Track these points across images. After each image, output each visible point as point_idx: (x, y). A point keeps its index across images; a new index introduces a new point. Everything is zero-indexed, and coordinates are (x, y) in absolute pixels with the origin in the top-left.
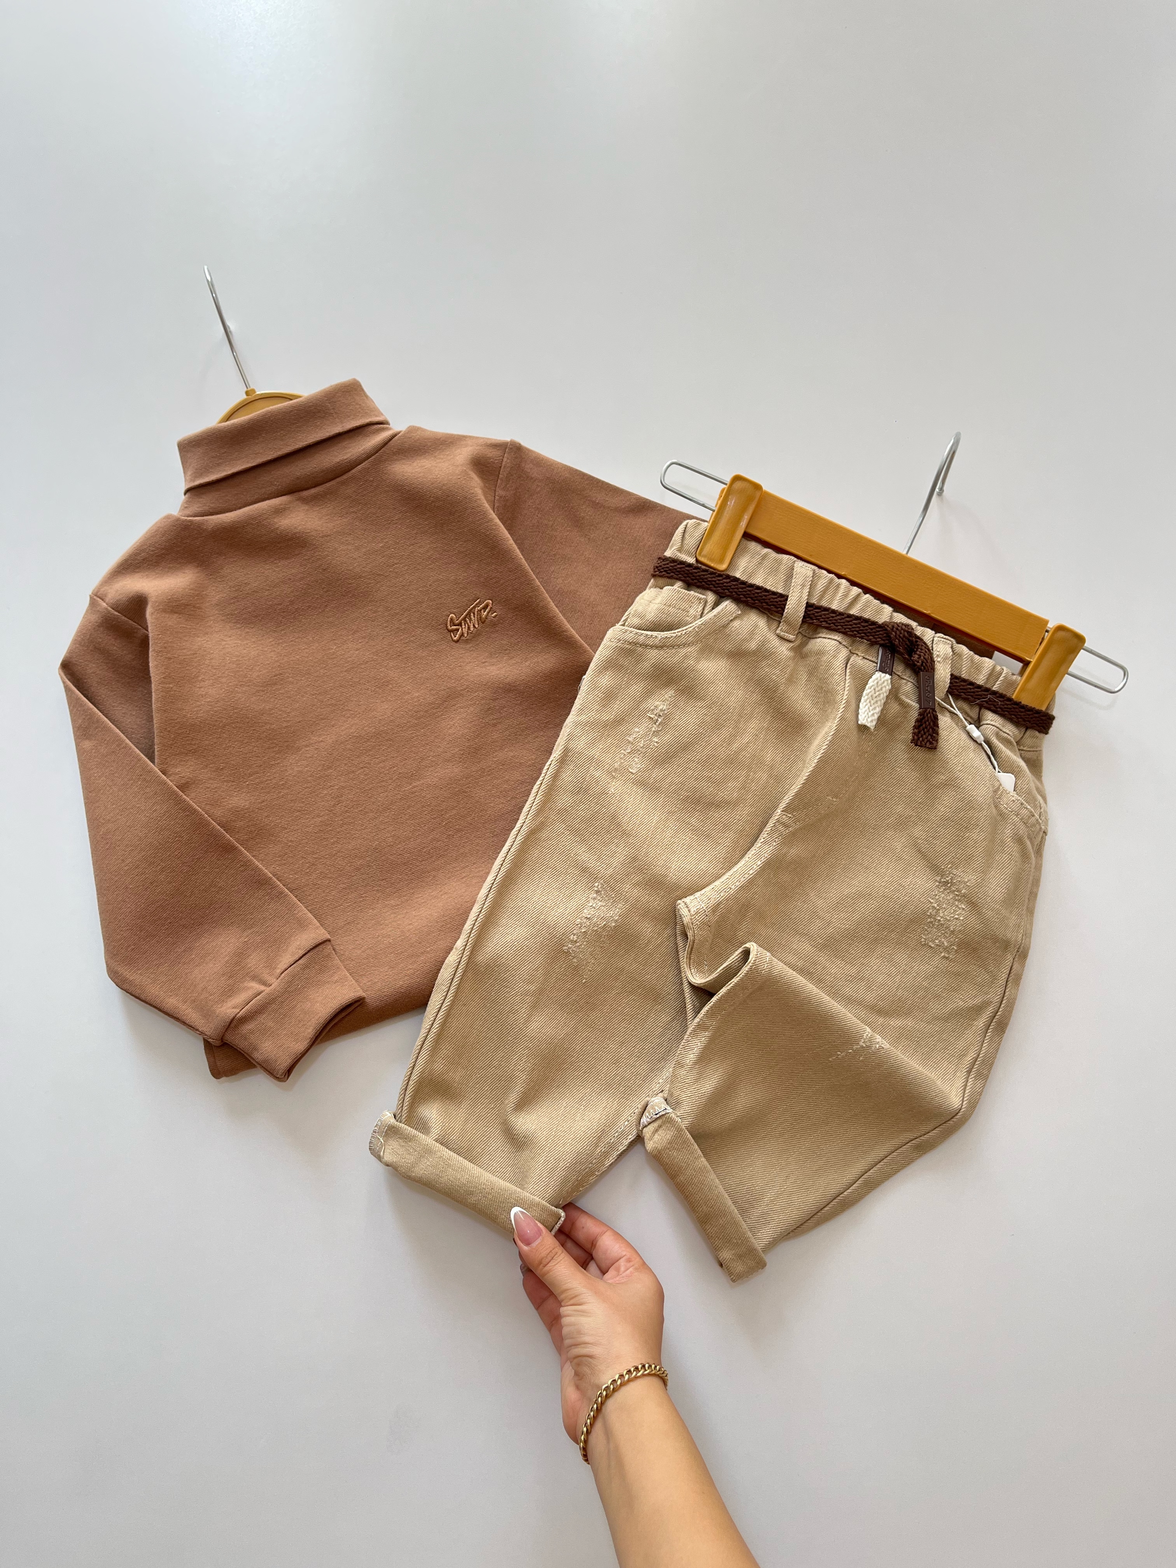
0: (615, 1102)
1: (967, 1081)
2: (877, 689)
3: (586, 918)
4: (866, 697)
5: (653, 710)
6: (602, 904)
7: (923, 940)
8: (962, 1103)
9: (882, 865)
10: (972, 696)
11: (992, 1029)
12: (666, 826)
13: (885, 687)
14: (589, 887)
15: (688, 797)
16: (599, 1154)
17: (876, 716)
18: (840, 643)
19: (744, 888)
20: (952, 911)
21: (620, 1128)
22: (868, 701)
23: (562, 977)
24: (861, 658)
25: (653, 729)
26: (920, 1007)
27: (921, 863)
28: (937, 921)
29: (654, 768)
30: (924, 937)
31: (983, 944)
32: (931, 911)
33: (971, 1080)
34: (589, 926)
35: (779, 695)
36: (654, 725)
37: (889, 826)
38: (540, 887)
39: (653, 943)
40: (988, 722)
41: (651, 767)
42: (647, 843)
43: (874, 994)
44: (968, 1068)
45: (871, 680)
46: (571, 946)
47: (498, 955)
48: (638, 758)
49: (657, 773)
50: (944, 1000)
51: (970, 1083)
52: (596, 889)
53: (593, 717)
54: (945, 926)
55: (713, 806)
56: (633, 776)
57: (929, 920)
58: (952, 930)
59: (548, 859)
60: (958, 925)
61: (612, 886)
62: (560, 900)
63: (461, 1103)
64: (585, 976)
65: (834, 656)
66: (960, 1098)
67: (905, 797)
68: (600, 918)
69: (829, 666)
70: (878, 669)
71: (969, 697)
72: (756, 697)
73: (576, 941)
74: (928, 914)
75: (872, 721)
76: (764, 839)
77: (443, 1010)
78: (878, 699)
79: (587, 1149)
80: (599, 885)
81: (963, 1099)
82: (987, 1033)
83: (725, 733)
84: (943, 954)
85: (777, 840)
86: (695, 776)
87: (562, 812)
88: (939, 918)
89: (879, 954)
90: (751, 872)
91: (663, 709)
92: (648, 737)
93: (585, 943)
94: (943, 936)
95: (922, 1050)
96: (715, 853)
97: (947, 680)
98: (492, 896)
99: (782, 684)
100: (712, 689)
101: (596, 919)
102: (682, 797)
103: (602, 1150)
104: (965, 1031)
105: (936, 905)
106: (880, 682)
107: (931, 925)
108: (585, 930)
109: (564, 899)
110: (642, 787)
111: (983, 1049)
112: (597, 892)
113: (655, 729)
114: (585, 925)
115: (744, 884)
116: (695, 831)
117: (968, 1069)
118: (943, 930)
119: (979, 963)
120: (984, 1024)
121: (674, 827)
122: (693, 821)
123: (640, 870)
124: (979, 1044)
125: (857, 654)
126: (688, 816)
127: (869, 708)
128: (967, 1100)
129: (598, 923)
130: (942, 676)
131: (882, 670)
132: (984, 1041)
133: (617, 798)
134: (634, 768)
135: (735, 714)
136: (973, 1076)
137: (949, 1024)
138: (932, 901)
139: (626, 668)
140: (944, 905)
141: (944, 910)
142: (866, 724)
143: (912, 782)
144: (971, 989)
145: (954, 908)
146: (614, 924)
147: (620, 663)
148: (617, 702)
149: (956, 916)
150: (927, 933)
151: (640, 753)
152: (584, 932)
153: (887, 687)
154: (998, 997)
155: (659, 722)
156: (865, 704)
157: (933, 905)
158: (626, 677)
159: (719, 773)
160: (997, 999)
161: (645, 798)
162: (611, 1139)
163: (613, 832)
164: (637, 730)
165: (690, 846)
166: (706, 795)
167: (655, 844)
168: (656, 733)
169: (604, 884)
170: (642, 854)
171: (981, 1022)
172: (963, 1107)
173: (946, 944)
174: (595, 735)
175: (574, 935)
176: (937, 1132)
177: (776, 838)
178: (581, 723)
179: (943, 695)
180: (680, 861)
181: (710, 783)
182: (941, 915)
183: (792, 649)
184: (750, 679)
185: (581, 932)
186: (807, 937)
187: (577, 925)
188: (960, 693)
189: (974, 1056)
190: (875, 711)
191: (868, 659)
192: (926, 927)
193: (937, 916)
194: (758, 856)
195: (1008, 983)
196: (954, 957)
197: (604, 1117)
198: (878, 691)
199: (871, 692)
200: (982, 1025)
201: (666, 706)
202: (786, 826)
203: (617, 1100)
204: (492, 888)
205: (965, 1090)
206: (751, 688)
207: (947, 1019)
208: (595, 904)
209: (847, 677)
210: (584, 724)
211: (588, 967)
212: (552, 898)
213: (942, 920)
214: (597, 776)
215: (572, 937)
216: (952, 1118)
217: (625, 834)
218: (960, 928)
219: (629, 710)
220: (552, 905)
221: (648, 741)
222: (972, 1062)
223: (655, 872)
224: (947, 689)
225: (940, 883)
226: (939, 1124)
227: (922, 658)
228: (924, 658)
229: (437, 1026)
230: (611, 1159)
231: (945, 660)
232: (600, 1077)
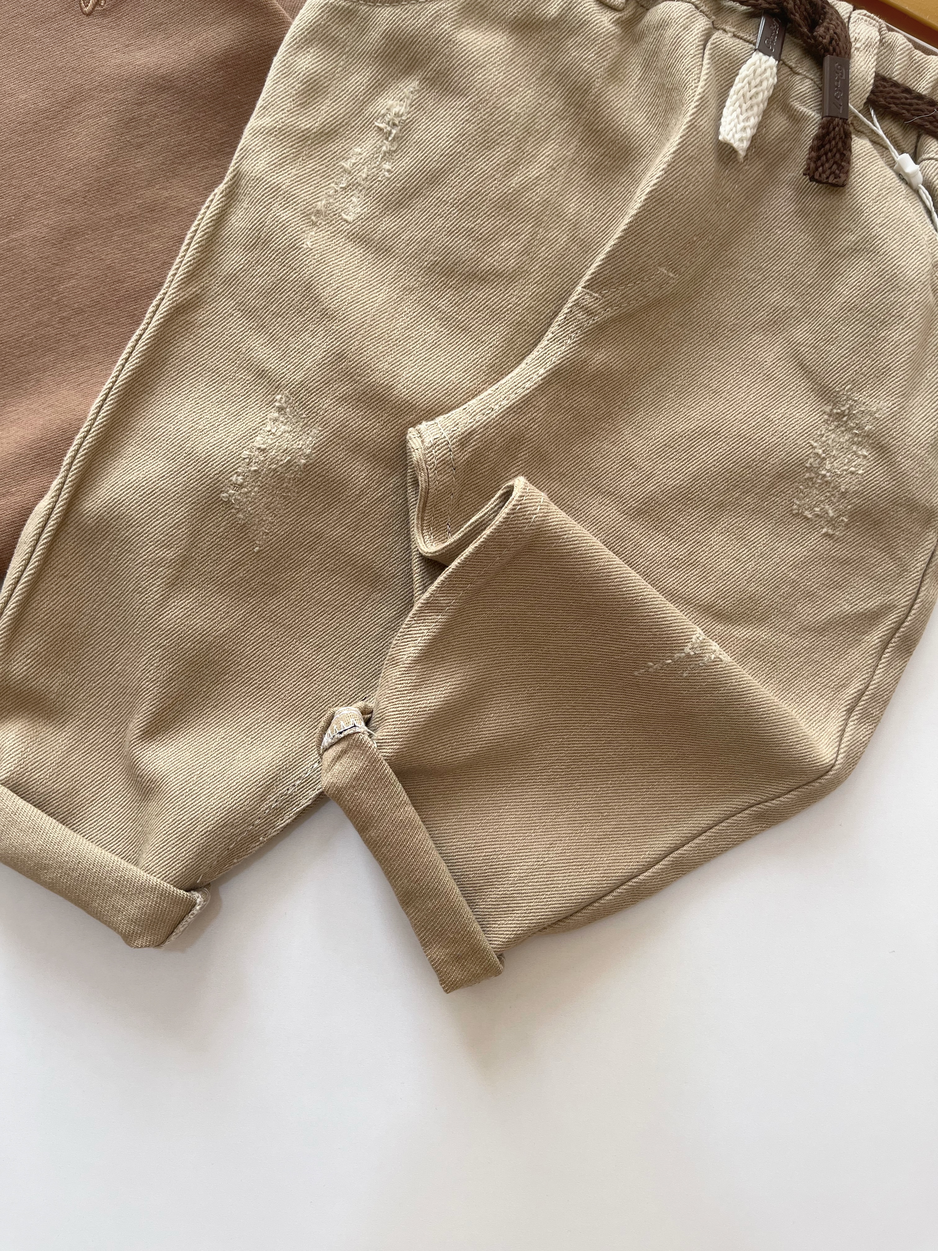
0: (303, 733)
1: (847, 725)
2: (753, 83)
3: (259, 449)
4: (735, 97)
5: (384, 116)
6: (287, 429)
7: (795, 507)
8: (837, 757)
9: (740, 387)
10: (908, 111)
11: (891, 647)
12: (399, 310)
13: (767, 79)
14: (267, 402)
15: (436, 264)
16: (267, 811)
17: (749, 133)
18: (697, 7)
19: (515, 410)
20: (846, 461)
21: (305, 772)
22: (737, 104)
23: (221, 542)
24: (730, 35)
25: (384, 148)
26: (782, 610)
27: (803, 385)
28: (820, 477)
29: (383, 214)
30: (798, 503)
31: (892, 513)
32: (811, 460)
33: (852, 723)
34: (263, 461)
35: (593, 97)
36: (385, 141)
37: (756, 326)
38: (191, 399)
39: (368, 495)
40: (932, 155)
41: (377, 213)
42: (362, 332)
43: (711, 589)
44: (849, 704)
45: (744, 67)
46: (233, 492)
47: (116, 500)
48: (359, 197)
49: (388, 224)
50: (820, 602)
51: (851, 728)
52: (277, 404)
53: (283, 120)
54: (832, 485)
55: (475, 280)
56: (348, 227)
57: (807, 475)
58: (843, 490)
59: (206, 357)
60: (854, 482)
61: (303, 399)
62: (220, 420)
64: (257, 542)
65: (685, 28)
66: (833, 749)
67: (786, 277)
68: (281, 451)
69: (677, 42)
70: (757, 47)
71: (904, 111)
72: (555, 104)
73: (241, 486)
74: (808, 465)
75: (741, 140)
76: (553, 333)
78: (755, 101)
79: (245, 803)
80: (281, 398)
81: (838, 750)
82: (883, 653)
83: (499, 155)
84: (825, 530)
85: (573, 335)
86: (448, 228)
87: (230, 280)
88: (823, 472)
89: (725, 527)
90: (527, 385)
91: (400, 113)
92: (375, 163)
93: (256, 489)
94: (827, 501)
95: (779, 676)
96: (475, 357)
97: (869, 79)
98: (109, 408)
99: (598, 78)
100: (480, 76)
101: (274, 451)
102: (426, 263)
103: (271, 805)
104: (849, 650)
105: (820, 452)
106: (759, 71)
107: (810, 484)
108: (256, 468)
109: (226, 420)
110: (363, 246)
111: (875, 678)
112: (280, 409)
113: (387, 147)
114: (257, 460)
115: (514, 403)
116: (445, 320)
117: (848, 707)
118: (828, 491)
119: (881, 545)
120: (880, 639)
121: (411, 313)
122: (443, 304)
123: (349, 375)
124: (869, 670)
125: (725, 31)
126: (435, 296)
127: (738, 117)
128: (845, 752)
129: (278, 458)
130: (861, 69)
131: (765, 50)
132: (877, 666)
133: (316, 257)
134: (351, 213)
135: (518, 126)
136: (855, 717)
137: (825, 638)
138: (815, 444)
139: (342, 44)
140: (834, 452)
141: (833, 460)
142: (732, 141)
143: (799, 251)
144: (865, 585)
145: (849, 456)
146: (303, 461)
147: (333, 34)
148: (326, 101)
149: (853, 469)
150: (803, 496)
151: (360, 188)
152: (255, 471)
153: (771, 80)
154: (908, 598)
155: (393, 135)
156: (731, 108)
157: (816, 451)
158: (343, 60)
159: (486, 223)
160: (904, 601)
161: (367, 263)
162: (288, 789)
163: (307, 312)
164: (358, 150)
165: (435, 345)
166: (464, 259)
167: (376, 335)
168: (389, 154)
169: (289, 396)
170: (352, 350)
171: (875, 637)
172: (837, 763)
173: (831, 514)
174: (285, 151)
175: (238, 476)
176: (793, 797)
177: (572, 332)
178: (263, 129)
179: (861, 102)
180: (416, 367)
181: (470, 241)
182: (828, 467)
183: (618, 22)
184: (546, 73)
185: (250, 471)
186: (614, 498)
187: (244, 459)
188: (890, 103)
189: (861, 687)
190: (747, 124)
191: (741, 38)
192: (801, 487)
193: (821, 469)
194: (542, 360)
195: (925, 578)
196: (842, 534)
197: (281, 755)
198: (756, 87)
199: (743, 87)
200: (876, 642)
201: (406, 108)
202: (590, 313)
203: (306, 731)
204: (110, 395)
205: (841, 737)
206: (548, 89)
207: (822, 629)
208: (276, 428)
209: (706, 61)
210: (267, 131)
211: (263, 528)
212: (208, 417)
213: (828, 474)
214: (284, 219)
215: (234, 478)
216: (818, 778)
217: (326, 315)
218: (857, 488)
219: (346, 117)
220: (207, 427)
221: (375, 169)
222: (855, 697)
223: (374, 380)
224: (868, 94)
225: (830, 416)
226: (797, 785)
227: (831, 31)
228: (835, 33)
229: (14, 605)
230: (287, 819)
231: (868, 46)
232: (282, 696)
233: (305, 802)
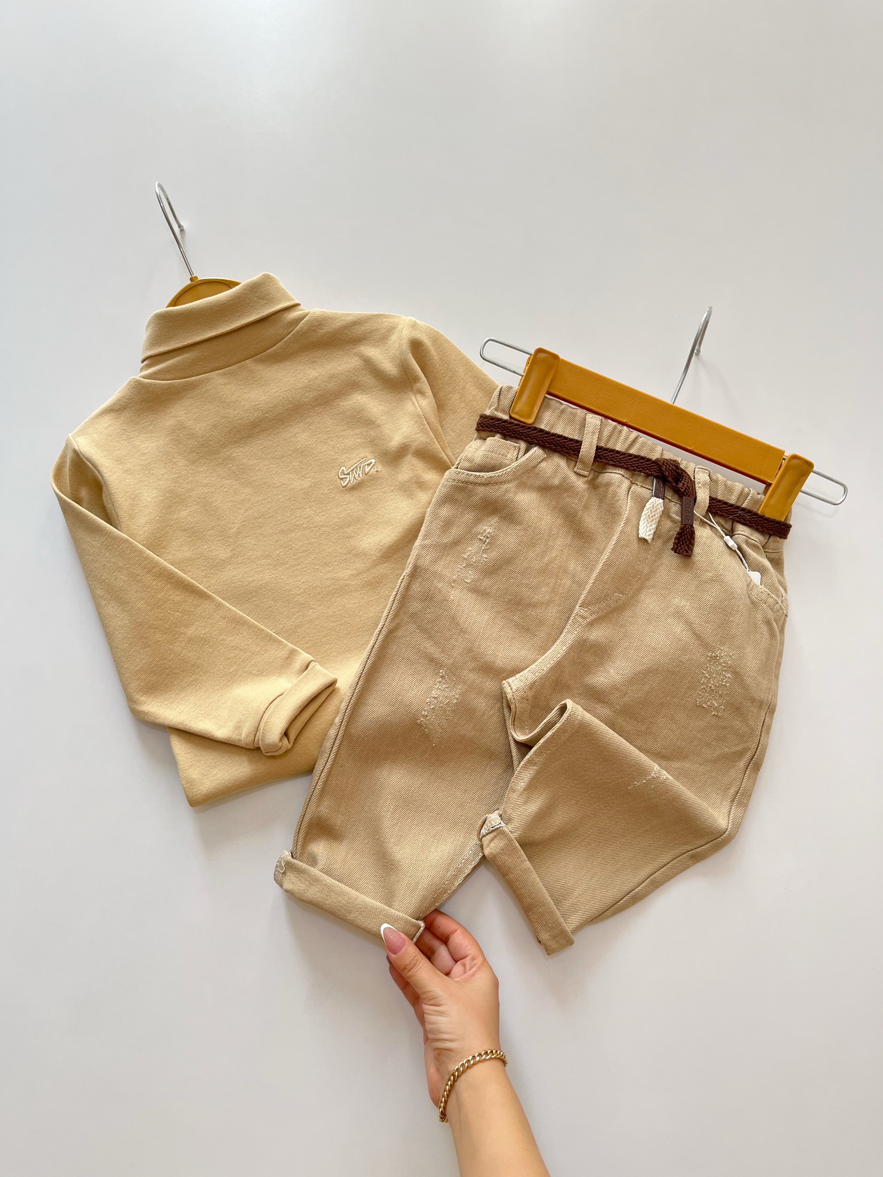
0: (461, 836)
1: (731, 808)
2: (653, 511)
3: (434, 697)
4: (644, 517)
5: (482, 533)
6: (446, 686)
7: (698, 702)
8: (728, 825)
10: (726, 513)
11: (750, 768)
12: (495, 623)
13: (659, 508)
14: (435, 673)
15: (511, 600)
17: (652, 532)
18: (623, 476)
19: (554, 669)
20: (720, 679)
21: (466, 856)
22: (646, 520)
23: (417, 742)
24: (639, 486)
25: (483, 548)
26: (695, 753)
29: (484, 578)
30: (699, 700)
31: (744, 704)
32: (703, 679)
33: (734, 808)
34: (436, 703)
35: (578, 519)
36: (483, 545)
38: (398, 674)
39: (487, 714)
40: (739, 532)
41: (481, 578)
42: (479, 638)
44: (731, 798)
45: (648, 504)
46: (423, 719)
47: (367, 728)
48: (472, 571)
49: (487, 582)
50: (713, 747)
51: (734, 810)
52: (441, 674)
53: (436, 540)
54: (715, 691)
55: (531, 606)
56: (468, 585)
57: (702, 687)
58: (721, 693)
59: (404, 652)
60: (725, 689)
61: (454, 672)
62: (413, 684)
63: (342, 841)
64: (434, 742)
65: (619, 487)
66: (726, 821)
68: (444, 697)
69: (615, 494)
70: (653, 495)
71: (724, 513)
72: (560, 521)
73: (427, 716)
74: (702, 682)
75: (649, 535)
76: (568, 629)
77: (325, 771)
78: (654, 518)
79: (441, 873)
80: (443, 671)
81: (728, 822)
82: (746, 771)
83: (538, 549)
84: (713, 713)
85: (578, 629)
86: (516, 583)
87: (413, 616)
88: (710, 685)
89: (663, 715)
90: (560, 656)
91: (490, 532)
92: (479, 554)
93: (433, 717)
94: (713, 699)
95: (696, 785)
96: (533, 643)
97: (707, 501)
98: (362, 683)
99: (580, 510)
100: (527, 515)
101: (441, 698)
102: (506, 600)
103: (452, 874)
104: (730, 770)
105: (707, 675)
106: (655, 505)
107: (704, 691)
108: (433, 707)
109: (416, 683)
110: (476, 593)
111: (743, 784)
112: (442, 677)
113: (484, 547)
114: (434, 703)
115: (554, 665)
116: (517, 625)
117: (731, 799)
118: (713, 694)
120: (744, 765)
121: (500, 624)
122: (516, 618)
123: (475, 659)
124: (740, 780)
125: (637, 484)
126: (512, 614)
127: (647, 525)
128: (731, 822)
129: (443, 701)
130: (703, 498)
131: (657, 496)
132: (744, 778)
133: (455, 604)
134: (469, 579)
135: (545, 535)
136: (735, 804)
137: (717, 765)
138: (704, 672)
139: (460, 502)
140: (714, 675)
141: (714, 679)
142: (645, 537)
144: (734, 739)
145: (721, 677)
146: (455, 701)
147: (455, 498)
148: (454, 528)
149: (724, 683)
150: (701, 697)
151: (473, 566)
152: (433, 708)
153: (661, 509)
154: (755, 744)
155: (487, 542)
156: (643, 522)
158: (460, 508)
159: (534, 581)
160: (754, 746)
161: (478, 601)
162: (458, 865)
163: (453, 630)
164: (470, 549)
165: (513, 638)
166: (525, 597)
167: (486, 638)
168: (485, 551)
169: (447, 670)
170: (476, 647)
171: (742, 764)
172: (729, 828)
173: (716, 705)
174: (437, 555)
175: (425, 711)
176: (709, 846)
178: (426, 546)
179: (704, 513)
180: (505, 650)
181: (527, 589)
182: (712, 682)
183: (586, 482)
184: (555, 508)
185: (430, 708)
187: (427, 703)
188: (717, 511)
189: (736, 789)
190: (651, 528)
191: (645, 488)
192: (700, 693)
194: (564, 643)
195: (762, 733)
196: (721, 715)
197: (453, 848)
198: (654, 512)
199: (648, 513)
200: (742, 766)
201: (493, 529)
202: (585, 618)
203: (463, 835)
204: (361, 676)
205: (729, 815)
206: (556, 514)
207: (715, 761)
208: (441, 686)
209: (629, 502)
210: (428, 546)
211: (437, 735)
212: (407, 682)
213: (712, 686)
214: (439, 587)
215: (423, 713)
216: (721, 836)
217: (463, 631)
218: (727, 692)
219: (464, 534)
220: (408, 688)
221: (479, 557)
222: (734, 794)
223: (486, 659)
224: (707, 508)
225: (711, 657)
226: (710, 840)
227: (686, 486)
228: (687, 486)
229: (321, 784)
230: (460, 881)
231: (704, 485)
232: (449, 817)
233: (467, 871)
